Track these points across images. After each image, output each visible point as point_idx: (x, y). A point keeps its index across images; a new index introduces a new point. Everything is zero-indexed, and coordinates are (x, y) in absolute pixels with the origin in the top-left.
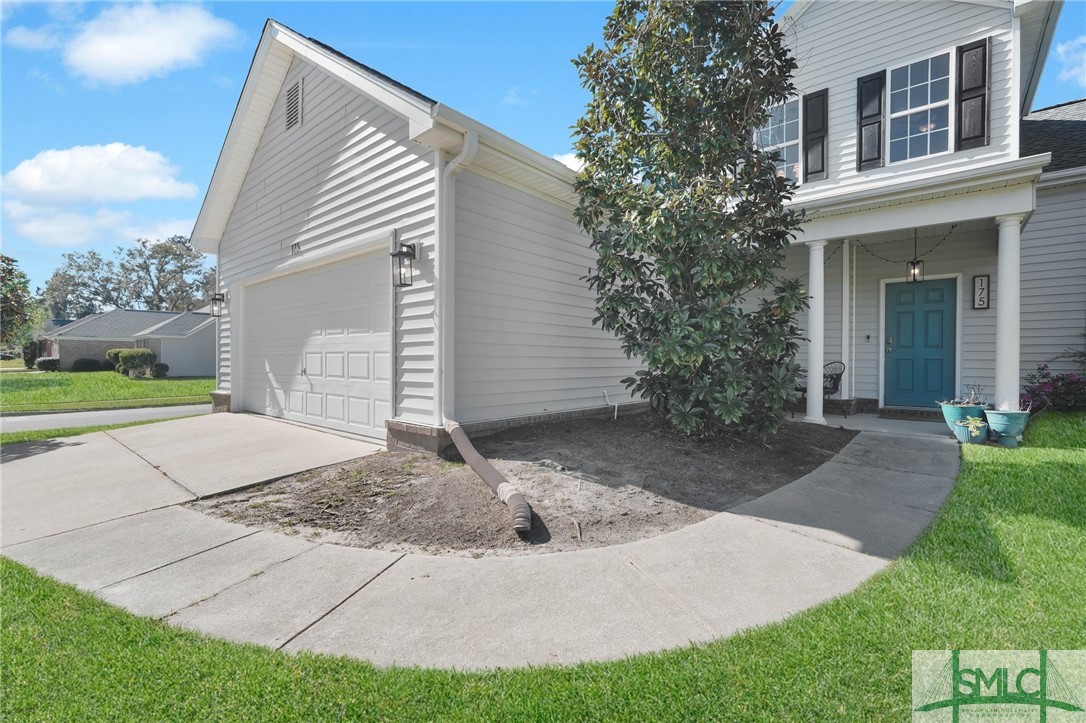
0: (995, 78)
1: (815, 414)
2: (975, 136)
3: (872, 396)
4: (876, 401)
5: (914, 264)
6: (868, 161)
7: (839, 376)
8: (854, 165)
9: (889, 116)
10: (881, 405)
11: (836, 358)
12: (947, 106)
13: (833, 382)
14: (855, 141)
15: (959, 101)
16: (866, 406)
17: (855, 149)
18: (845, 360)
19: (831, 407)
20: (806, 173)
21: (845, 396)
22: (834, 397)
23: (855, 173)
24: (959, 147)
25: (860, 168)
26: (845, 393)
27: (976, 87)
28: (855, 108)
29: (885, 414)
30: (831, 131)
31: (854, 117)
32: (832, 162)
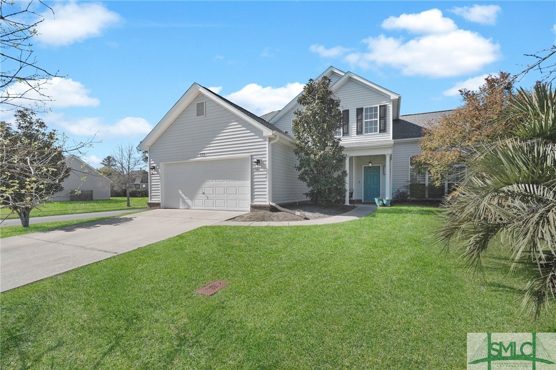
0: (387, 115)
1: (347, 203)
2: (383, 130)
3: (360, 199)
4: (362, 200)
5: (370, 162)
6: (359, 132)
7: (353, 193)
8: (356, 133)
9: (364, 121)
10: (363, 201)
11: (351, 188)
12: (377, 120)
13: (351, 194)
14: (356, 126)
15: (380, 120)
16: (359, 201)
17: (356, 128)
18: (354, 189)
19: (351, 202)
20: (343, 133)
21: (354, 199)
22: (351, 199)
23: (356, 135)
24: (380, 132)
25: (357, 134)
26: (354, 198)
27: (383, 117)
28: (356, 117)
29: (364, 203)
30: (350, 122)
31: (356, 119)
32: (350, 131)
